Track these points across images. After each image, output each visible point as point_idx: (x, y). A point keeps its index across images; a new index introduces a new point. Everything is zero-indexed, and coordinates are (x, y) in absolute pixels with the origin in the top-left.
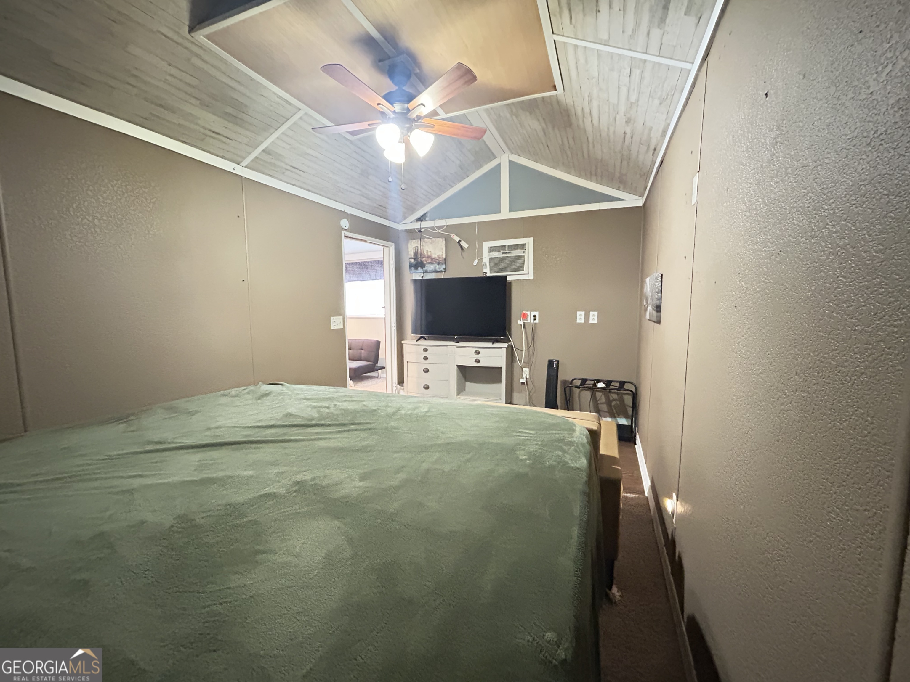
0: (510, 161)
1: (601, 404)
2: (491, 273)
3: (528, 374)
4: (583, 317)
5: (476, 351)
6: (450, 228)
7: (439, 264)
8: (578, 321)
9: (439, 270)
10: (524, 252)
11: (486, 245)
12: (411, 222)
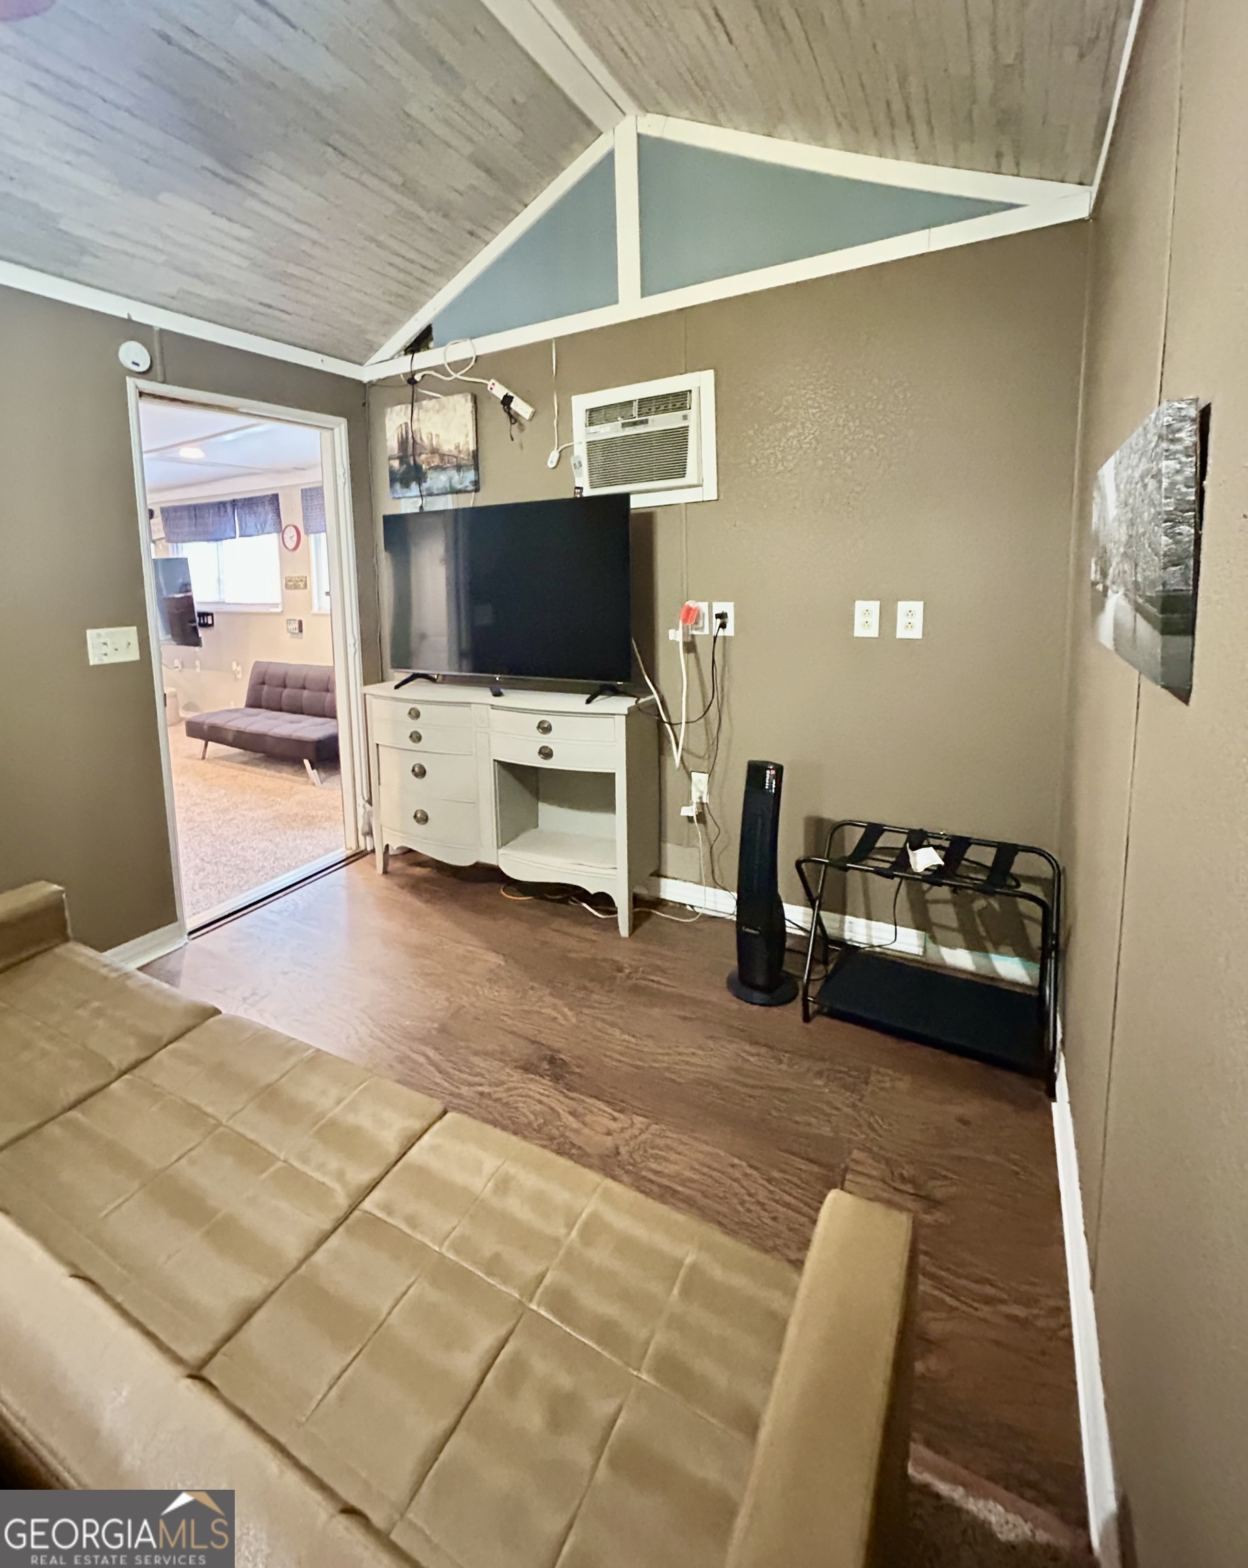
0: (639, 136)
1: (936, 902)
2: (593, 487)
3: (705, 790)
4: (875, 619)
5: (541, 723)
6: (484, 365)
7: (459, 468)
8: (859, 632)
9: (459, 487)
10: (685, 417)
11: (581, 403)
12: (392, 358)
